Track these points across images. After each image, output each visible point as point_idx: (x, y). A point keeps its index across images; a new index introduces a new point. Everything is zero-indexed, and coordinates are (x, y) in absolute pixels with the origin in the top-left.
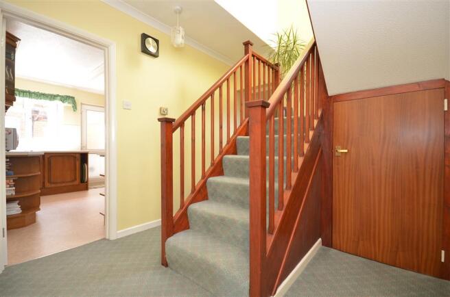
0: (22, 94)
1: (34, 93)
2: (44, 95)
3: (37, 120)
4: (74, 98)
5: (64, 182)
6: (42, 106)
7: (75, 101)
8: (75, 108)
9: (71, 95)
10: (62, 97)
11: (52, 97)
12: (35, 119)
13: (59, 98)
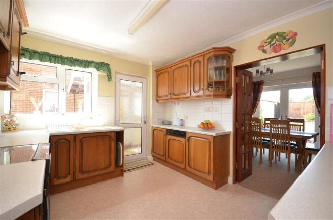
0: (53, 60)
1: (67, 58)
2: (77, 61)
3: (78, 93)
4: (109, 65)
5: (97, 170)
6: (81, 80)
7: (109, 69)
8: (109, 77)
9: (106, 62)
10: (97, 63)
11: (86, 64)
12: (76, 92)
13: (94, 65)
